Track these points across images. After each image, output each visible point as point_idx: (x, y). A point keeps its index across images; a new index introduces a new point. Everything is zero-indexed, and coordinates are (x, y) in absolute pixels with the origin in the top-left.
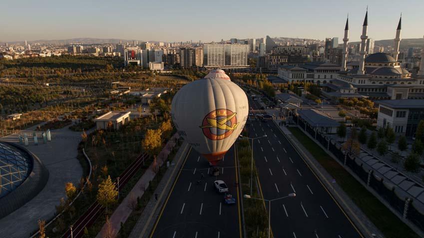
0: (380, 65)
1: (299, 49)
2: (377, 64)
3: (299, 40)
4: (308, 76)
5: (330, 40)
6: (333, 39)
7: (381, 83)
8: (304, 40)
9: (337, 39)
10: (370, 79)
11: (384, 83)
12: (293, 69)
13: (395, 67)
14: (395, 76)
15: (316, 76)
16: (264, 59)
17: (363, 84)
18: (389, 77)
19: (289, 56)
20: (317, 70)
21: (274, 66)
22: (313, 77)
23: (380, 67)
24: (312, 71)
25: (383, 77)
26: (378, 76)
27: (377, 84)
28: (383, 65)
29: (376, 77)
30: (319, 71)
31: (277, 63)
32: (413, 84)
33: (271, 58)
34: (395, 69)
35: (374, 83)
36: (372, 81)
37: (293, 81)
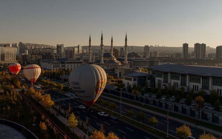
0: (109, 59)
2: (107, 58)
3: (38, 45)
4: (62, 66)
5: (59, 45)
6: (61, 45)
7: (111, 67)
8: (42, 45)
9: (63, 45)
10: (107, 66)
11: (112, 68)
12: (53, 62)
14: (116, 64)
15: (66, 66)
16: (26, 57)
18: (114, 64)
19: (42, 54)
21: (34, 61)
22: (64, 66)
23: (109, 60)
24: (64, 63)
25: (112, 64)
26: (109, 64)
27: (110, 68)
28: (110, 58)
29: (108, 64)
30: (68, 63)
31: (36, 59)
32: (124, 67)
33: (31, 56)
34: (115, 60)
35: (108, 67)
37: (54, 69)
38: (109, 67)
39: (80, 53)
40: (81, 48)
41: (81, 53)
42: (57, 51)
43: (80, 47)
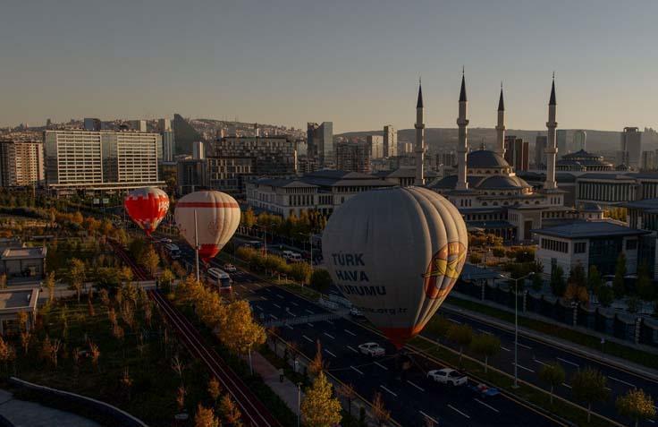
0: (488, 172)
1: (274, 144)
2: (483, 171)
3: (242, 126)
4: (322, 201)
5: (316, 127)
6: (322, 125)
7: (496, 204)
8: (256, 126)
9: (331, 124)
10: (479, 199)
11: (501, 204)
13: (510, 175)
14: (515, 191)
15: (337, 199)
16: (195, 166)
17: (468, 207)
18: (506, 192)
19: (253, 158)
20: (339, 187)
21: (222, 182)
22: (330, 201)
23: (487, 176)
24: (328, 189)
25: (497, 193)
26: (488, 191)
27: (490, 205)
28: (493, 171)
29: (486, 194)
30: (341, 188)
31: (229, 176)
32: (543, 204)
33: (214, 163)
34: (510, 178)
35: (485, 204)
36: (482, 202)
37: (291, 211)
38: (488, 202)
39: (390, 155)
40: (396, 135)
41: (395, 154)
42: (309, 149)
43: (390, 134)
